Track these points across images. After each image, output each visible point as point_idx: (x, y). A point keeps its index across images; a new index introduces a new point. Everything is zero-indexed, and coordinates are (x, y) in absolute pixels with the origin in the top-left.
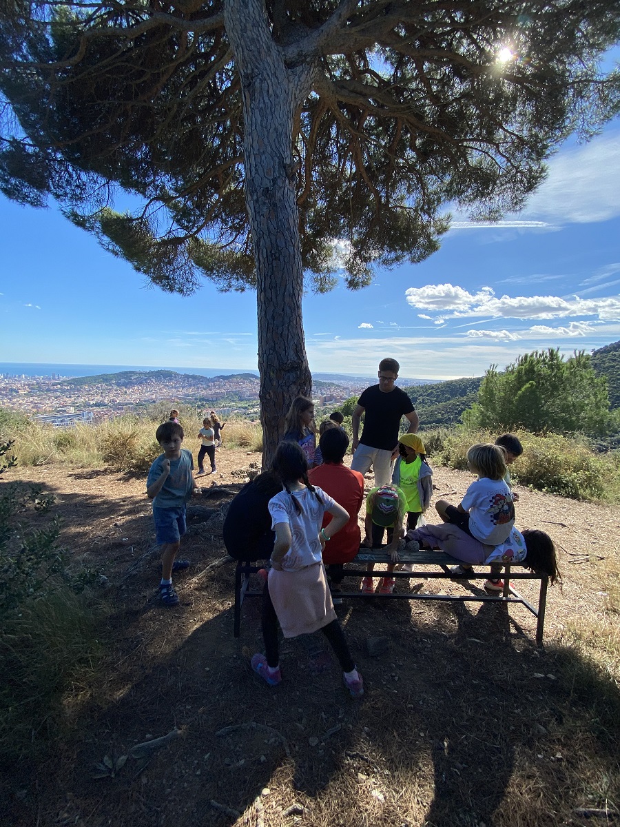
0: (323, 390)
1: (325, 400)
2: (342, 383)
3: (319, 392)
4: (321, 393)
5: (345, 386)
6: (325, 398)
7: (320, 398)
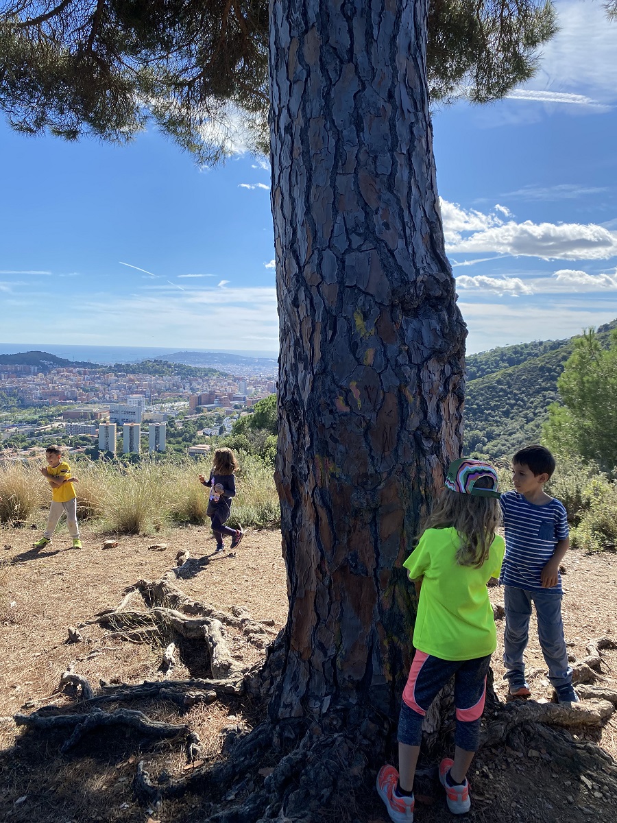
0: (194, 384)
1: (199, 401)
2: (230, 369)
3: (187, 386)
4: (192, 389)
5: (237, 375)
6: (200, 398)
7: (189, 399)
